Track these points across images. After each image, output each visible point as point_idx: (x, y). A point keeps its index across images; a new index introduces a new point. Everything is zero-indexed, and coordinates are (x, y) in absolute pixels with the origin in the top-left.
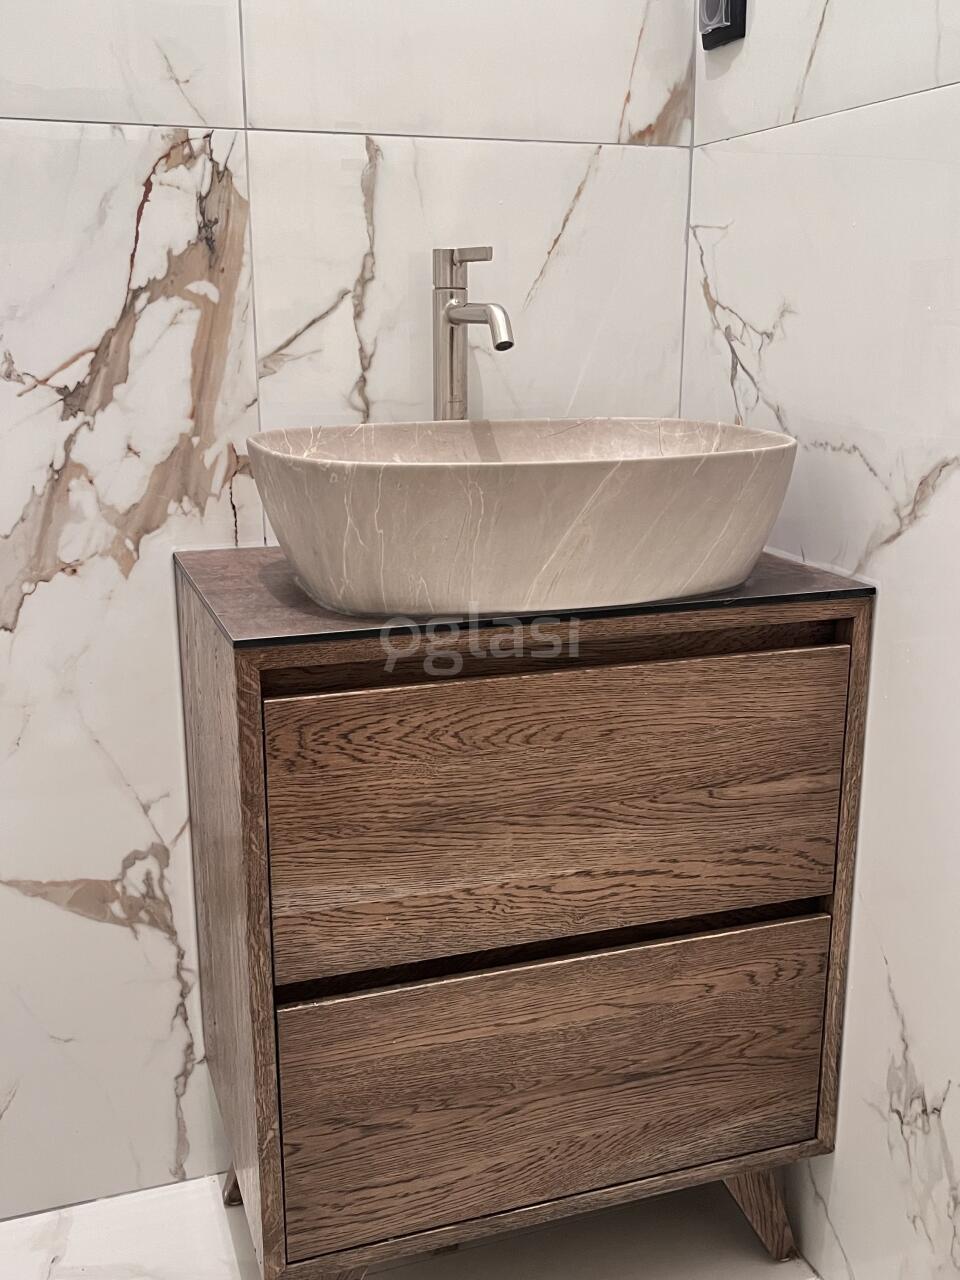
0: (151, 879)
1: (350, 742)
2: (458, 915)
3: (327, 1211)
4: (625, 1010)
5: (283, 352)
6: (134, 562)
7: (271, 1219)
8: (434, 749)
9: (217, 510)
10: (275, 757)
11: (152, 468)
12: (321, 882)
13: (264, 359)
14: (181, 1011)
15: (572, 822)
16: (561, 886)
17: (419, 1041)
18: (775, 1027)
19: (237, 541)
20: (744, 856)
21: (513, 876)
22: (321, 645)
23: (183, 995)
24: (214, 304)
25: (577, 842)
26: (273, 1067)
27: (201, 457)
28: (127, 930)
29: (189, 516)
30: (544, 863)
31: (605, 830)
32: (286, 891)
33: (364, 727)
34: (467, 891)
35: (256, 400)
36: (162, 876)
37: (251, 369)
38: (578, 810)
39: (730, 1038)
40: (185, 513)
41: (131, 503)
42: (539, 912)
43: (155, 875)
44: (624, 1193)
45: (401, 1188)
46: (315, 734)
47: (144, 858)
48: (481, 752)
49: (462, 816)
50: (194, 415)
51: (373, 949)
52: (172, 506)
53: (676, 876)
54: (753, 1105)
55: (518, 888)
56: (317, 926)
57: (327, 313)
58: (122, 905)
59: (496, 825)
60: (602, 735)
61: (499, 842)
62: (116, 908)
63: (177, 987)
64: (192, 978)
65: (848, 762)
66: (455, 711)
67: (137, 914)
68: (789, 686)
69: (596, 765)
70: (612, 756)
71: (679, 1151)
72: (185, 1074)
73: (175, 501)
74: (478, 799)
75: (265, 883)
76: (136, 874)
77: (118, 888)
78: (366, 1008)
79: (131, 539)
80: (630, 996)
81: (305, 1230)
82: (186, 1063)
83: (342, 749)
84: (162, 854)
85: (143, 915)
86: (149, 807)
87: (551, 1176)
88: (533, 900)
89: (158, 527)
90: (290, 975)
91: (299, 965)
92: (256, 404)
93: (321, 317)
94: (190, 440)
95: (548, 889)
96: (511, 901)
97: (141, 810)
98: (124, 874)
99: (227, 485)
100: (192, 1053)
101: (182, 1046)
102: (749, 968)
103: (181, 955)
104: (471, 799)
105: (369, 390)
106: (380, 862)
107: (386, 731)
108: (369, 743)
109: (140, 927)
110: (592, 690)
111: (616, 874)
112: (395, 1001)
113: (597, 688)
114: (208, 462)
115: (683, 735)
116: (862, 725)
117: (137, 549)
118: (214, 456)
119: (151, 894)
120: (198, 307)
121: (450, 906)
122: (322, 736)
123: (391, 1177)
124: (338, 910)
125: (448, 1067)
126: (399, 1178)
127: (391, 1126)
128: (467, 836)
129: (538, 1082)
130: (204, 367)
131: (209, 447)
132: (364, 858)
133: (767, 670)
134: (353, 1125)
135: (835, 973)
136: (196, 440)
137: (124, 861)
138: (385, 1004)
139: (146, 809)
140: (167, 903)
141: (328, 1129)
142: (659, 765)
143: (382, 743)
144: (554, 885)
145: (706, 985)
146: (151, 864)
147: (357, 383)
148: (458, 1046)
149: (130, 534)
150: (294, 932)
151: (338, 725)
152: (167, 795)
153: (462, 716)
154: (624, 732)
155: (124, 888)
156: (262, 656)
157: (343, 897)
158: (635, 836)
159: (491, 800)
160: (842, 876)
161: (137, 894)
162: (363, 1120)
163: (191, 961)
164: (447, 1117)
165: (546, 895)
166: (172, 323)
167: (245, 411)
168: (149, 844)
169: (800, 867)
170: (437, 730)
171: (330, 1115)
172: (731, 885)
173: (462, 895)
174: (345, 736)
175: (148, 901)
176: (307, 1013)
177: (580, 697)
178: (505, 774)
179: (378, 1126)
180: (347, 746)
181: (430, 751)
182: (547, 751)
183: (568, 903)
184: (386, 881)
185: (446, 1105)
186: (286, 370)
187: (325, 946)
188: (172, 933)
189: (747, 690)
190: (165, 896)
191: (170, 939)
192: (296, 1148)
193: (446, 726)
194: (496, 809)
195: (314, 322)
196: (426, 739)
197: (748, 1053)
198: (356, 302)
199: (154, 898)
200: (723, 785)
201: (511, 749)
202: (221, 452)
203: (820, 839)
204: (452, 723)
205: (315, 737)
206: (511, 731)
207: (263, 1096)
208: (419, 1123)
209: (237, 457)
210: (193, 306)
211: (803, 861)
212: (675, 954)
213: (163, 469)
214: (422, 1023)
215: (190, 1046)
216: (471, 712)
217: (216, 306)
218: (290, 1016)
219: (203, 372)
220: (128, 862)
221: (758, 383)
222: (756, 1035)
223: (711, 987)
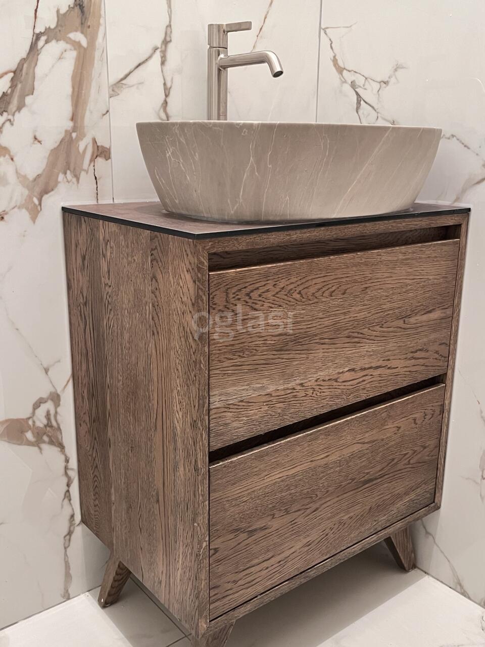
0: (50, 415)
1: (250, 298)
2: (297, 399)
3: (230, 586)
4: (365, 445)
5: (124, 82)
6: (38, 212)
8: (290, 301)
9: (86, 179)
10: (214, 309)
11: (49, 152)
12: (234, 385)
13: (112, 86)
15: (349, 341)
16: (343, 377)
17: (276, 476)
18: (422, 446)
19: (98, 200)
20: (416, 355)
21: (322, 374)
22: (239, 238)
23: (68, 485)
24: (84, 48)
25: (350, 352)
26: (207, 503)
27: (77, 145)
28: (36, 449)
29: (71, 183)
30: (335, 365)
31: (361, 345)
32: (217, 392)
33: (257, 288)
34: (301, 385)
35: (108, 111)
36: (56, 413)
37: (105, 92)
38: (351, 334)
39: (406, 454)
40: (68, 182)
41: (36, 175)
42: (332, 394)
43: (52, 412)
44: (360, 547)
45: (265, 564)
46: (234, 293)
48: (311, 302)
49: (300, 341)
50: (73, 119)
51: (257, 423)
52: (61, 177)
53: (389, 368)
54: (412, 489)
55: (324, 381)
56: (231, 412)
57: (147, 60)
58: (33, 433)
59: (316, 345)
60: (363, 290)
61: (316, 355)
62: (29, 435)
63: (65, 480)
64: (74, 475)
65: (456, 301)
66: (299, 278)
67: (42, 438)
68: (437, 261)
69: (360, 308)
70: (366, 302)
71: (383, 519)
72: (70, 533)
73: (62, 174)
74: (308, 330)
75: (207, 387)
76: (41, 412)
77: (30, 422)
78: (253, 459)
79: (36, 197)
80: (368, 436)
81: (219, 599)
83: (247, 302)
84: (55, 398)
86: (48, 369)
87: (331, 544)
89: (52, 190)
90: (217, 445)
91: (222, 437)
92: (108, 114)
93: (144, 62)
94: (71, 134)
95: (336, 380)
96: (320, 389)
99: (92, 164)
101: (68, 517)
102: (413, 416)
103: (67, 461)
104: (305, 330)
105: (169, 109)
106: (262, 370)
107: (268, 291)
108: (260, 298)
109: (44, 446)
110: (359, 264)
111: (365, 369)
112: (267, 453)
113: (361, 263)
114: (81, 149)
115: (395, 289)
116: (462, 282)
117: (40, 204)
118: (84, 145)
119: (50, 424)
120: (75, 49)
121: (293, 394)
122: (237, 295)
123: (261, 559)
124: (242, 401)
125: (288, 489)
126: (264, 559)
128: (302, 352)
129: (327, 491)
130: (79, 89)
131: (82, 140)
132: (255, 369)
133: (429, 252)
134: (243, 532)
135: (446, 414)
136: (74, 135)
138: (260, 457)
139: (46, 371)
140: (59, 429)
141: (232, 536)
142: (384, 307)
143: (266, 299)
144: (338, 378)
145: (397, 427)
146: (49, 405)
147: (162, 104)
148: (294, 476)
149: (36, 194)
150: (220, 417)
151: (245, 287)
154: (372, 289)
155: (34, 422)
156: (210, 244)
157: (244, 393)
158: (374, 347)
159: (313, 331)
160: (451, 363)
161: (41, 426)
162: (249, 527)
163: (74, 463)
164: (288, 518)
165: (335, 383)
166: (60, 58)
167: (102, 118)
168: (49, 392)
169: (436, 359)
170: (291, 290)
171: (234, 527)
172: (410, 371)
173: (299, 387)
174: (248, 295)
176: (225, 467)
177: (354, 269)
178: (321, 315)
179: (255, 530)
180: (249, 300)
181: (288, 302)
182: (339, 300)
183: (344, 387)
184: (265, 381)
185: (287, 512)
186: (125, 94)
187: (235, 424)
188: (62, 447)
189: (421, 264)
190: (58, 424)
191: (61, 451)
192: (216, 550)
193: (295, 287)
194: (316, 335)
195: (139, 65)
196: (286, 295)
197: (412, 462)
198: (162, 55)
199: (51, 426)
200: (409, 316)
201: (323, 300)
202: (89, 143)
203: (444, 343)
204: (298, 285)
205: (234, 295)
206: (324, 289)
207: (202, 521)
208: (275, 524)
209: (98, 147)
210: (73, 48)
211: (437, 356)
212: (386, 411)
213: (55, 152)
214: (278, 465)
215: (72, 516)
216: (307, 278)
217: (85, 49)
218: (216, 470)
219: (78, 92)
220: (37, 405)
221: (378, 109)
222: (415, 451)
223: (399, 428)
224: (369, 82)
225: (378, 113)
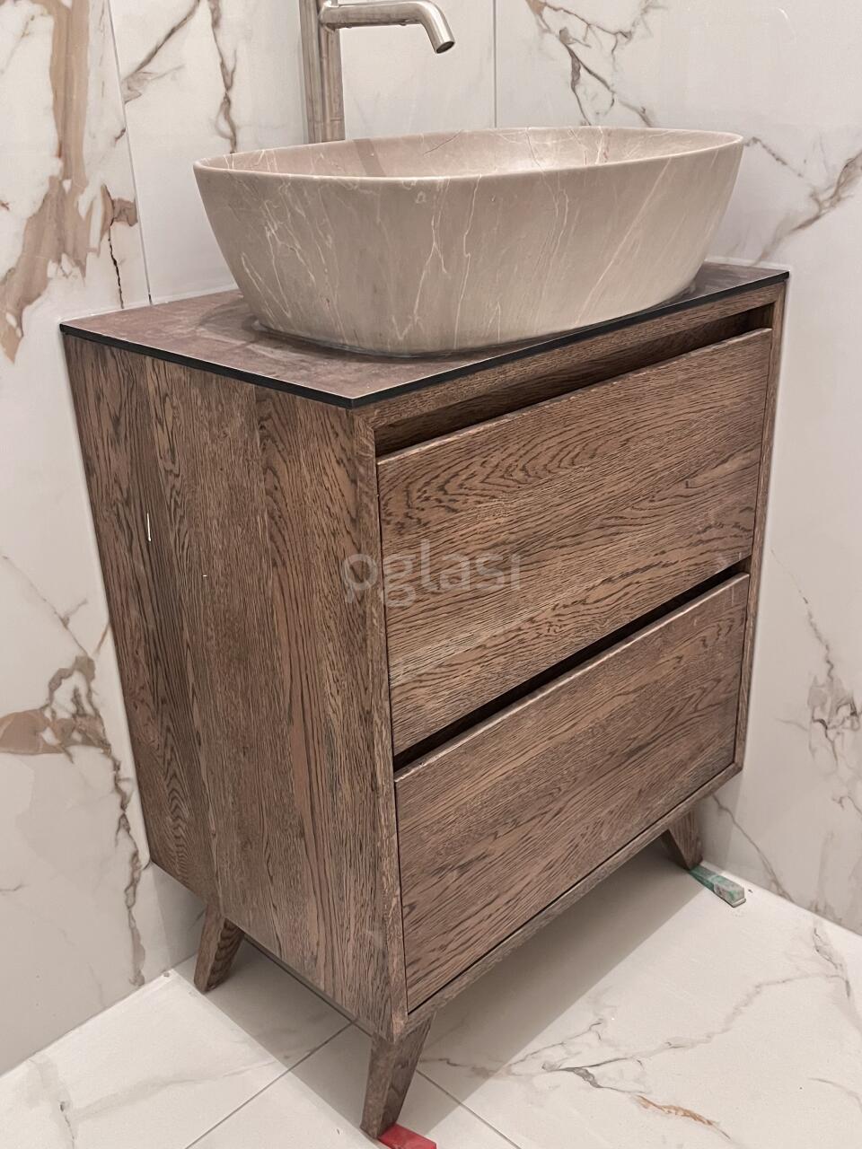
0: (79, 696)
1: (446, 493)
2: (524, 645)
3: (433, 956)
4: (630, 695)
5: (146, 69)
6: (19, 340)
7: (397, 980)
8: (508, 487)
9: (98, 266)
10: (388, 523)
11: (25, 222)
12: (426, 642)
13: (127, 78)
14: (124, 823)
15: (601, 534)
16: (594, 595)
17: (498, 772)
18: (714, 680)
19: (122, 302)
20: (705, 536)
21: (564, 597)
22: (423, 392)
23: (123, 807)
24: (67, 9)
25: (603, 552)
26: (395, 837)
27: (75, 205)
28: (62, 756)
29: (71, 277)
30: (582, 578)
31: (622, 536)
32: (401, 660)
33: (456, 474)
34: (531, 620)
35: (124, 131)
36: (90, 691)
37: (116, 92)
38: (605, 521)
39: (691, 697)
40: (65, 275)
41: (7, 269)
42: (579, 625)
43: (83, 691)
44: (627, 853)
45: (486, 912)
46: (419, 491)
47: (70, 675)
48: (541, 481)
49: (527, 548)
50: (61, 153)
51: (466, 696)
52: (52, 268)
53: (664, 566)
54: (702, 749)
55: (565, 606)
56: (424, 687)
57: (185, 19)
58: (53, 730)
59: (551, 550)
60: (622, 445)
61: (552, 567)
62: (48, 736)
63: (117, 800)
64: (131, 788)
65: (766, 436)
66: (523, 443)
67: (69, 737)
68: (737, 373)
69: (617, 475)
70: (627, 465)
71: (659, 804)
72: (134, 883)
73: (53, 262)
74: (539, 529)
75: (384, 655)
76: (63, 695)
77: (48, 714)
78: (462, 754)
79: (13, 313)
80: (633, 682)
81: (420, 979)
82: (132, 874)
83: (440, 502)
84: (85, 666)
85: (76, 736)
86: (68, 619)
87: (583, 858)
88: (575, 614)
89: (39, 295)
90: (404, 743)
91: (412, 730)
92: (125, 134)
93: (181, 25)
94: (61, 183)
95: (583, 602)
96: (559, 620)
97: (61, 624)
98: (51, 698)
99: (106, 237)
100: (138, 861)
101: (128, 856)
102: (702, 635)
103: (117, 767)
104: (534, 530)
105: (233, 112)
106: (469, 610)
107: (473, 475)
108: (462, 491)
109: (74, 750)
110: (616, 402)
111: (628, 575)
112: (482, 740)
113: (620, 399)
114: (83, 210)
115: (673, 434)
116: (775, 401)
117: (20, 325)
118: (88, 201)
119: (81, 712)
120: (50, 13)
121: (520, 638)
122: (425, 492)
123: (480, 904)
124: (440, 666)
125: (517, 788)
126: (486, 902)
127: (479, 859)
128: (531, 567)
129: (575, 780)
130: (65, 92)
131: (82, 192)
132: (458, 609)
133: (724, 361)
134: (451, 870)
135: (750, 623)
136: (67, 184)
137: (50, 683)
138: (473, 747)
139: (65, 622)
140: (97, 716)
141: (435, 880)
142: (657, 465)
143: (470, 489)
144: (588, 597)
145: (678, 657)
146: (77, 680)
147: (222, 105)
148: (524, 767)
149: (9, 306)
150: (407, 699)
151: (437, 477)
152: (85, 602)
153: (527, 448)
154: (636, 439)
155: (53, 712)
156: (376, 413)
157: (443, 652)
158: (641, 536)
160: (758, 538)
161: (66, 716)
162: (460, 860)
163: (128, 770)
164: (519, 833)
165: (582, 607)
166: (24, 35)
167: (115, 146)
168: (73, 659)
169: (735, 536)
170: (510, 466)
171: (437, 866)
172: (696, 564)
173: (528, 625)
174: (441, 488)
175: (79, 719)
176: (419, 776)
177: (609, 411)
178: (557, 500)
179: (470, 862)
180: (443, 498)
181: (505, 489)
182: (586, 469)
183: (597, 611)
184: (474, 627)
185: (516, 824)
186: (152, 92)
187: (431, 705)
188: (104, 745)
189: (713, 382)
190: (96, 710)
191: (105, 753)
192: (412, 907)
193: (516, 461)
194: (549, 535)
195: (173, 31)
196: (502, 477)
197: (700, 707)
198: (213, 7)
199: (84, 715)
200: (695, 474)
201: (561, 473)
202: (95, 198)
203: (747, 508)
204: (521, 457)
205: (420, 494)
206: (562, 454)
207: (388, 867)
208: (498, 847)
209: (113, 202)
210: (46, 12)
211: (736, 531)
212: (660, 637)
213: (36, 222)
214: (499, 756)
215: (135, 855)
216: (534, 442)
217: (69, 12)
218: (406, 783)
219: (65, 98)
220: (55, 684)
221: (613, 85)
222: (704, 690)
223: (680, 658)
224: (594, 32)
225: (613, 92)
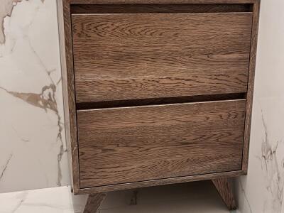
0: (51, 95)
4: (181, 122)
7: (75, 174)
8: (123, 34)
10: (75, 32)
14: (59, 135)
16: (162, 81)
18: (228, 133)
21: (147, 77)
23: (60, 131)
28: (44, 110)
30: (156, 74)
31: (175, 65)
32: (79, 74)
33: (102, 25)
34: (133, 80)
36: (54, 95)
38: (167, 58)
39: (214, 135)
45: (114, 170)
48: (137, 37)
49: (132, 56)
51: (105, 95)
53: (197, 82)
55: (149, 81)
56: (88, 86)
58: (42, 102)
61: (142, 66)
63: (58, 128)
64: (62, 126)
65: (252, 50)
66: (129, 23)
68: (233, 24)
72: (61, 154)
74: (137, 51)
76: (46, 93)
77: (41, 97)
80: (183, 118)
82: (61, 151)
84: (53, 87)
85: (48, 105)
87: (159, 171)
88: (153, 85)
90: (80, 100)
91: (83, 97)
96: (146, 84)
101: (60, 146)
102: (220, 113)
103: (59, 118)
104: (134, 51)
107: (108, 27)
108: (103, 30)
111: (178, 79)
113: (173, 19)
115: (200, 37)
122: (89, 27)
123: (111, 166)
124: (95, 81)
125: (127, 134)
126: (114, 166)
127: (110, 150)
128: (133, 63)
129: (155, 142)
133: (226, 18)
134: (99, 148)
137: (43, 89)
141: (91, 149)
143: (107, 31)
144: (159, 81)
145: (206, 117)
150: (81, 87)
151: (94, 24)
154: (181, 34)
157: (96, 78)
158: (184, 68)
160: (250, 87)
161: (47, 99)
162: (102, 147)
163: (62, 120)
165: (157, 84)
168: (50, 84)
169: (236, 82)
170: (123, 29)
171: (93, 145)
172: (214, 86)
174: (96, 28)
175: (50, 101)
179: (107, 149)
180: (96, 31)
182: (157, 38)
183: (164, 87)
184: (108, 74)
185: (127, 145)
190: (55, 100)
191: (56, 113)
192: (83, 153)
194: (142, 55)
196: (120, 31)
197: (220, 140)
200: (212, 54)
201: (146, 37)
203: (243, 74)
204: (128, 27)
206: (146, 31)
208: (119, 150)
212: (197, 106)
216: (134, 24)
218: (80, 113)
